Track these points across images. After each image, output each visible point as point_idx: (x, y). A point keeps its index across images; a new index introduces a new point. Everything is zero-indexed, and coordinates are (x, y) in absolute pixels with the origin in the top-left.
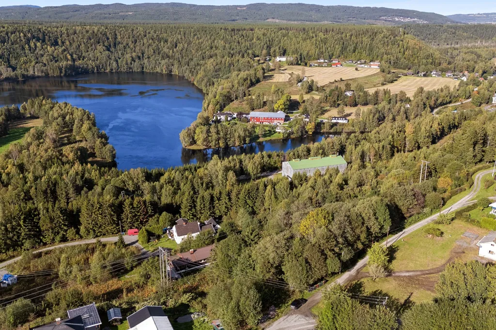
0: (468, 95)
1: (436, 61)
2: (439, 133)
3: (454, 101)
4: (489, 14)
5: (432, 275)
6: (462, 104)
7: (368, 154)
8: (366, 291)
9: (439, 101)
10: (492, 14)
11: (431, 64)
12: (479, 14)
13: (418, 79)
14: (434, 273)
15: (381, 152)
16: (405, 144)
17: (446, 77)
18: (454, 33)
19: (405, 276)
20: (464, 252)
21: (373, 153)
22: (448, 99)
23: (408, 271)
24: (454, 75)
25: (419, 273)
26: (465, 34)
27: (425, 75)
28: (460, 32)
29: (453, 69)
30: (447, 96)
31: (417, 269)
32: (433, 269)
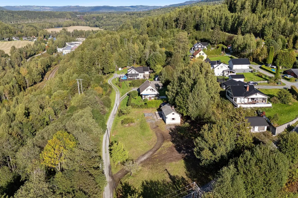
0: (43, 49)
1: (12, 31)
2: (43, 71)
3: (37, 53)
4: (26, 6)
5: (159, 150)
6: (42, 54)
7: (3, 94)
8: (137, 188)
9: (28, 54)
10: (28, 6)
11: (10, 33)
12: (20, 6)
13: (5, 43)
14: (159, 148)
15: (12, 91)
16: (26, 82)
17: (24, 40)
18: (13, 16)
19: (145, 160)
20: (158, 126)
21: (7, 92)
22: (33, 52)
23: (143, 155)
24: (28, 39)
25: (151, 153)
26: (19, 16)
27: (9, 40)
28: (16, 15)
29: (25, 35)
30: (32, 51)
31: (147, 151)
32: (155, 145)
